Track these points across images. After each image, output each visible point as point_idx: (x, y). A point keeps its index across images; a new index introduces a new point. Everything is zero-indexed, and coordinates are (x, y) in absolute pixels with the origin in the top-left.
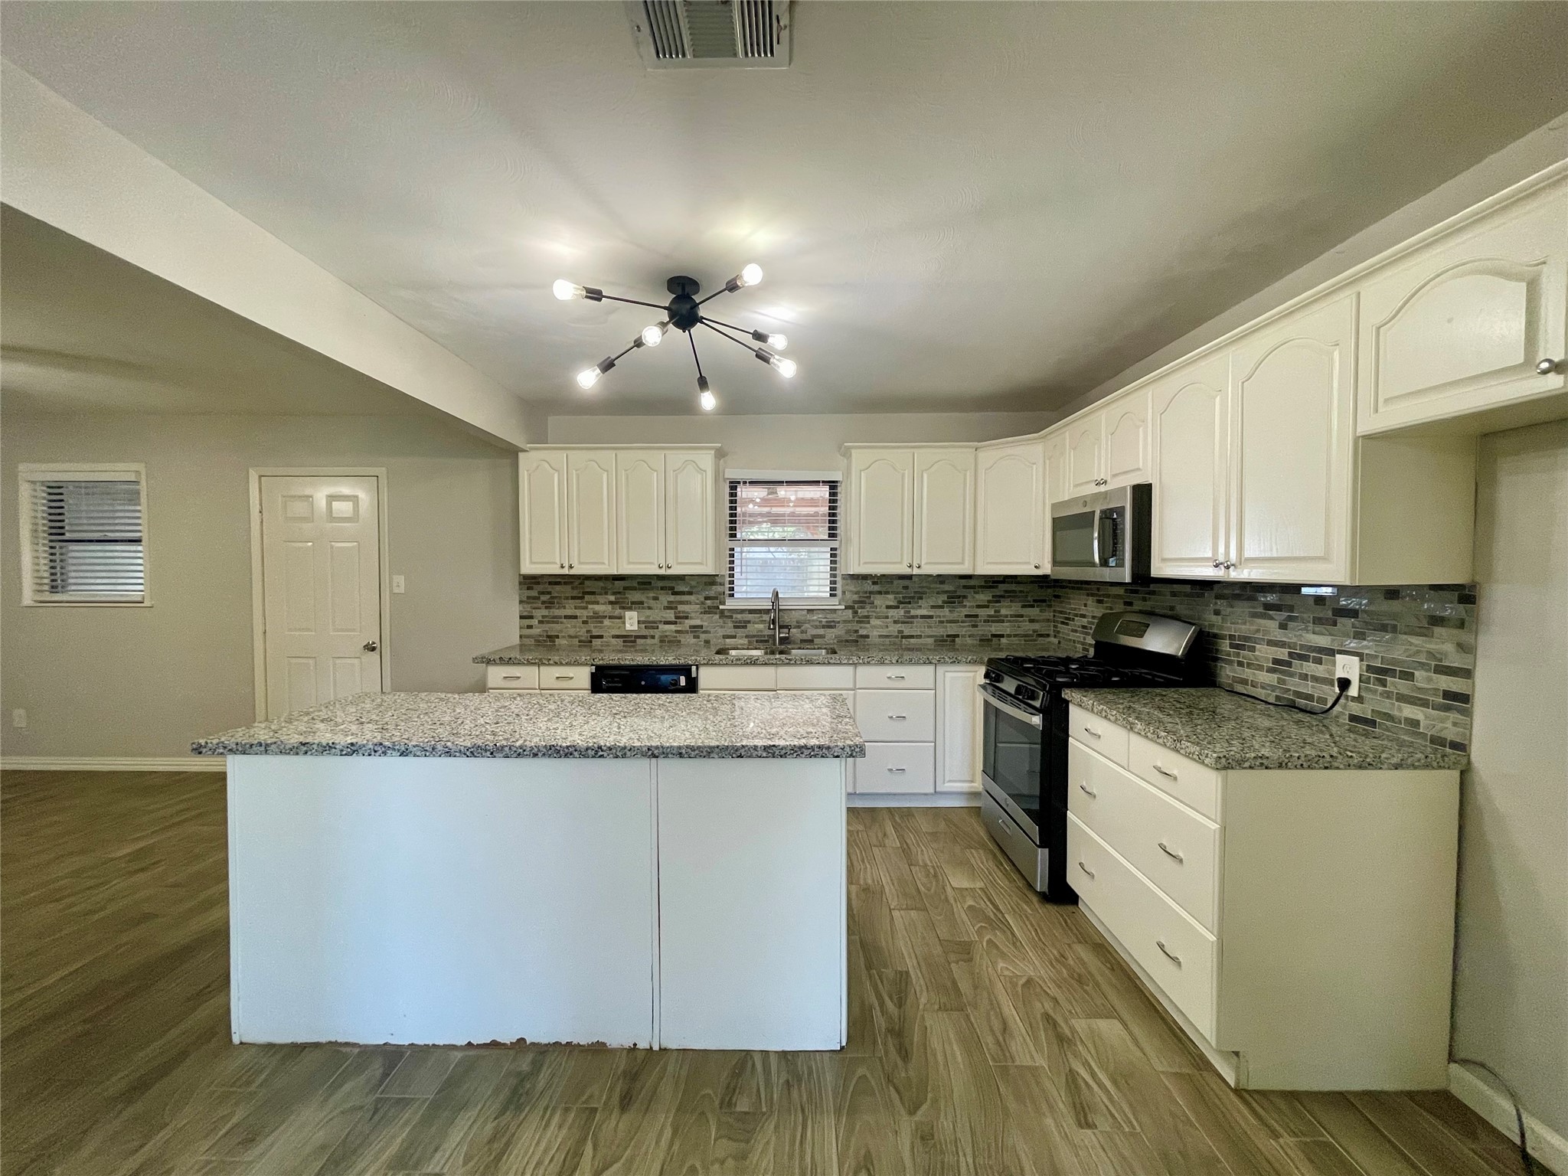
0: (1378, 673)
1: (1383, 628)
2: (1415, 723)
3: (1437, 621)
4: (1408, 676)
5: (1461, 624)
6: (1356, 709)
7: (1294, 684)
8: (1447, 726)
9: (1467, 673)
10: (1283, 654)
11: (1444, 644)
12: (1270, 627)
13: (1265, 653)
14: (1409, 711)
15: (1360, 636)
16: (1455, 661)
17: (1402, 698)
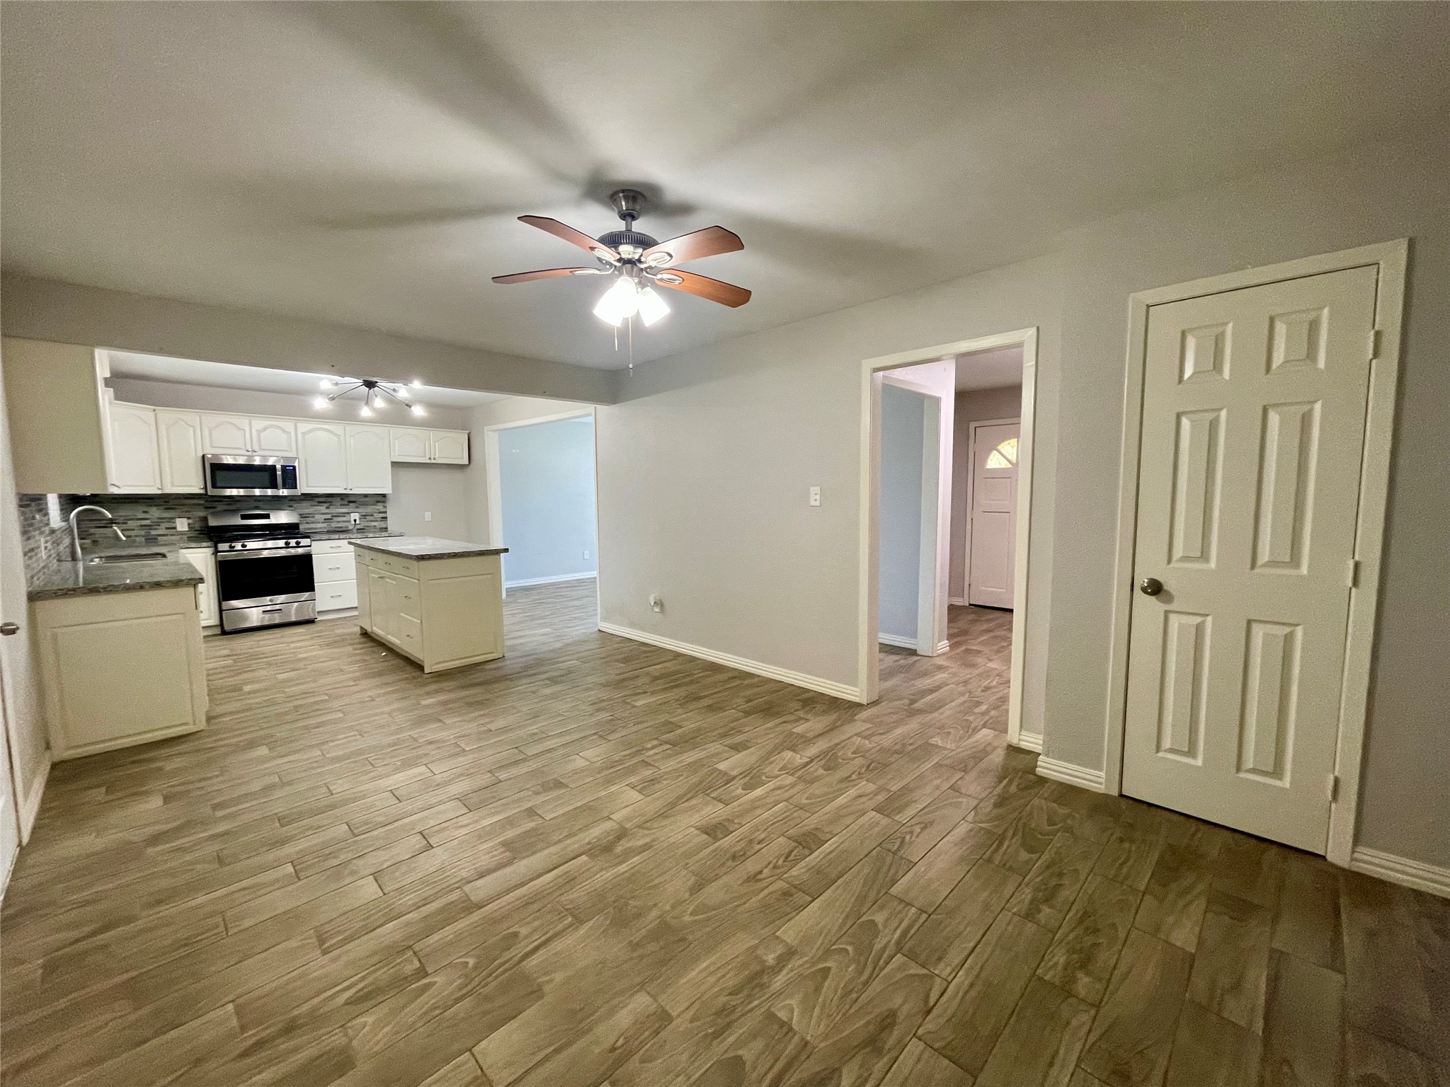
0: (364, 516)
1: (364, 505)
2: (375, 526)
3: (378, 502)
4: (372, 515)
5: (384, 502)
6: (358, 527)
7: (334, 525)
8: (383, 525)
9: (386, 512)
10: (329, 516)
11: (380, 507)
12: (323, 508)
13: (320, 517)
14: (374, 524)
15: (357, 507)
16: (383, 510)
17: (371, 521)
